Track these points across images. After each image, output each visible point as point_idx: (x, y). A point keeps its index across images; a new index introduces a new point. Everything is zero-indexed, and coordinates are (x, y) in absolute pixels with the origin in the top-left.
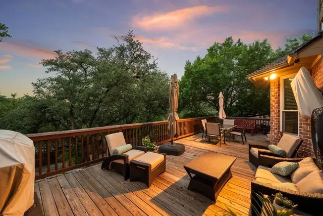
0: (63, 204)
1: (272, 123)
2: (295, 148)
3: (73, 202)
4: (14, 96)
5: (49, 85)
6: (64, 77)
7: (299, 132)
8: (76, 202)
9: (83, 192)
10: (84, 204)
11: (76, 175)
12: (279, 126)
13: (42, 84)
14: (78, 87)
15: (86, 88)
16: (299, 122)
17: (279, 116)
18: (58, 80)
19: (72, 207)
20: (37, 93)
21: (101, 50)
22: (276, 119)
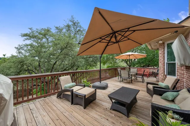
0: (31, 120)
1: (160, 70)
2: (175, 84)
3: (38, 119)
4: (4, 55)
5: (25, 48)
6: (35, 44)
7: (176, 74)
8: (39, 119)
9: (44, 112)
10: (45, 120)
11: (40, 102)
12: (164, 72)
13: (21, 48)
14: (44, 50)
15: (48, 50)
16: (176, 69)
17: (164, 66)
18: (31, 45)
19: (36, 121)
20: (18, 53)
21: (57, 28)
22: (163, 67)
